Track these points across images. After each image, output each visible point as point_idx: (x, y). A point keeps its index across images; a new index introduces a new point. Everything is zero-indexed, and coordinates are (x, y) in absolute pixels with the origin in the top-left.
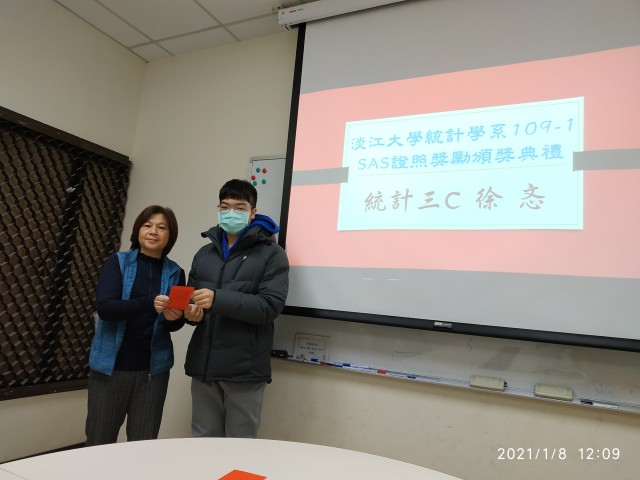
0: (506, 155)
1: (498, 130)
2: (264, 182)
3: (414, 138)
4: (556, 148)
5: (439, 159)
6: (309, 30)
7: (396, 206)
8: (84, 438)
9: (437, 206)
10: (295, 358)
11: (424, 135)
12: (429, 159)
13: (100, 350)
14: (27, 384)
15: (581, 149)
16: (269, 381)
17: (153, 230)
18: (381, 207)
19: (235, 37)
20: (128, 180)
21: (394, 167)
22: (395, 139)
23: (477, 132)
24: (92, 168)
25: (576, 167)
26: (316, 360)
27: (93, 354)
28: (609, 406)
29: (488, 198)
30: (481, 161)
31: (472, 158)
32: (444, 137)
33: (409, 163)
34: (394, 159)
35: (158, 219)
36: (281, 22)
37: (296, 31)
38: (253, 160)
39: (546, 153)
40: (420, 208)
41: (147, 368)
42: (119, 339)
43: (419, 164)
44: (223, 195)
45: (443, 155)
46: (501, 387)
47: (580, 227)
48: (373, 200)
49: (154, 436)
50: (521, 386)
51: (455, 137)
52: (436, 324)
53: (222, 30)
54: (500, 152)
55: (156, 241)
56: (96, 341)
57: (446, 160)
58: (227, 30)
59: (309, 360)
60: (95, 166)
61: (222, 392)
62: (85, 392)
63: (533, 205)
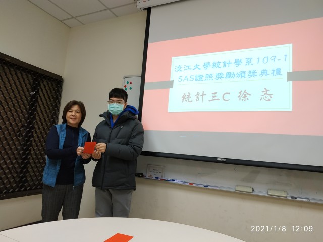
0: (253, 73)
1: (249, 61)
2: (131, 88)
3: (207, 65)
4: (278, 70)
5: (220, 76)
6: (153, 11)
7: (197, 100)
8: (41, 219)
9: (218, 100)
10: (147, 177)
11: (211, 64)
12: (214, 76)
13: (48, 174)
14: (12, 192)
15: (291, 71)
16: (135, 190)
17: (73, 114)
18: (190, 100)
19: (115, 15)
20: (61, 88)
21: (196, 80)
22: (197, 66)
23: (238, 62)
24: (43, 82)
25: (289, 79)
26: (158, 178)
27: (45, 176)
28: (305, 200)
29: (244, 95)
30: (240, 77)
31: (236, 75)
32: (222, 65)
33: (204, 78)
34: (197, 76)
35: (76, 108)
36: (138, 7)
37: (146, 11)
38: (125, 77)
39: (273, 72)
40: (210, 101)
41: (72, 182)
42: (58, 168)
43: (209, 78)
44: (110, 96)
45: (221, 74)
46: (251, 190)
47: (291, 110)
48: (186, 97)
49: (77, 217)
50: (261, 190)
51: (227, 65)
52: (218, 159)
53: (108, 11)
54: (250, 72)
55: (75, 119)
56: (46, 169)
57: (223, 76)
58: (111, 11)
59: (154, 178)
60: (45, 81)
61: (110, 195)
62: (41, 195)
63: (267, 99)
